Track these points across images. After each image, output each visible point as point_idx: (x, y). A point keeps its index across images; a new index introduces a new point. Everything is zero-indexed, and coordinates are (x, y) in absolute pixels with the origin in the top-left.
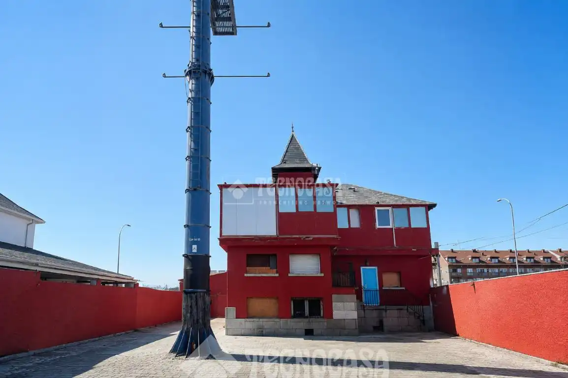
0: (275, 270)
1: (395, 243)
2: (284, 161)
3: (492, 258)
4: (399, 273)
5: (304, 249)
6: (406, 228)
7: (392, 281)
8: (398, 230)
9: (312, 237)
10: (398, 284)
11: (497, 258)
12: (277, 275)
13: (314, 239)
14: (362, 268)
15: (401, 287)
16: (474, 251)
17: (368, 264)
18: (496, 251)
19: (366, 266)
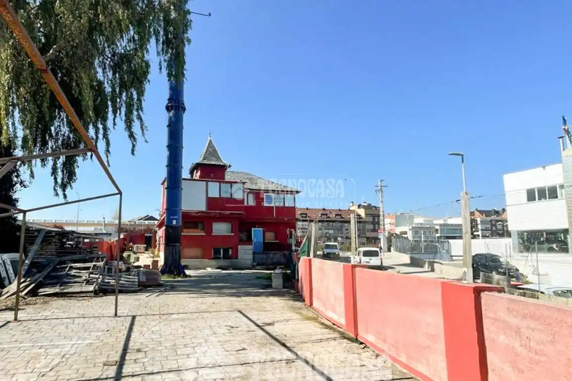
0: (203, 232)
1: (275, 215)
2: (204, 159)
3: (336, 215)
4: (275, 232)
5: (222, 219)
6: (281, 207)
7: (270, 236)
8: (277, 207)
9: (228, 212)
10: (273, 239)
11: (340, 215)
12: (204, 234)
13: (230, 213)
14: (253, 229)
15: (276, 240)
16: (324, 209)
17: (257, 226)
18: (340, 210)
19: (256, 228)
